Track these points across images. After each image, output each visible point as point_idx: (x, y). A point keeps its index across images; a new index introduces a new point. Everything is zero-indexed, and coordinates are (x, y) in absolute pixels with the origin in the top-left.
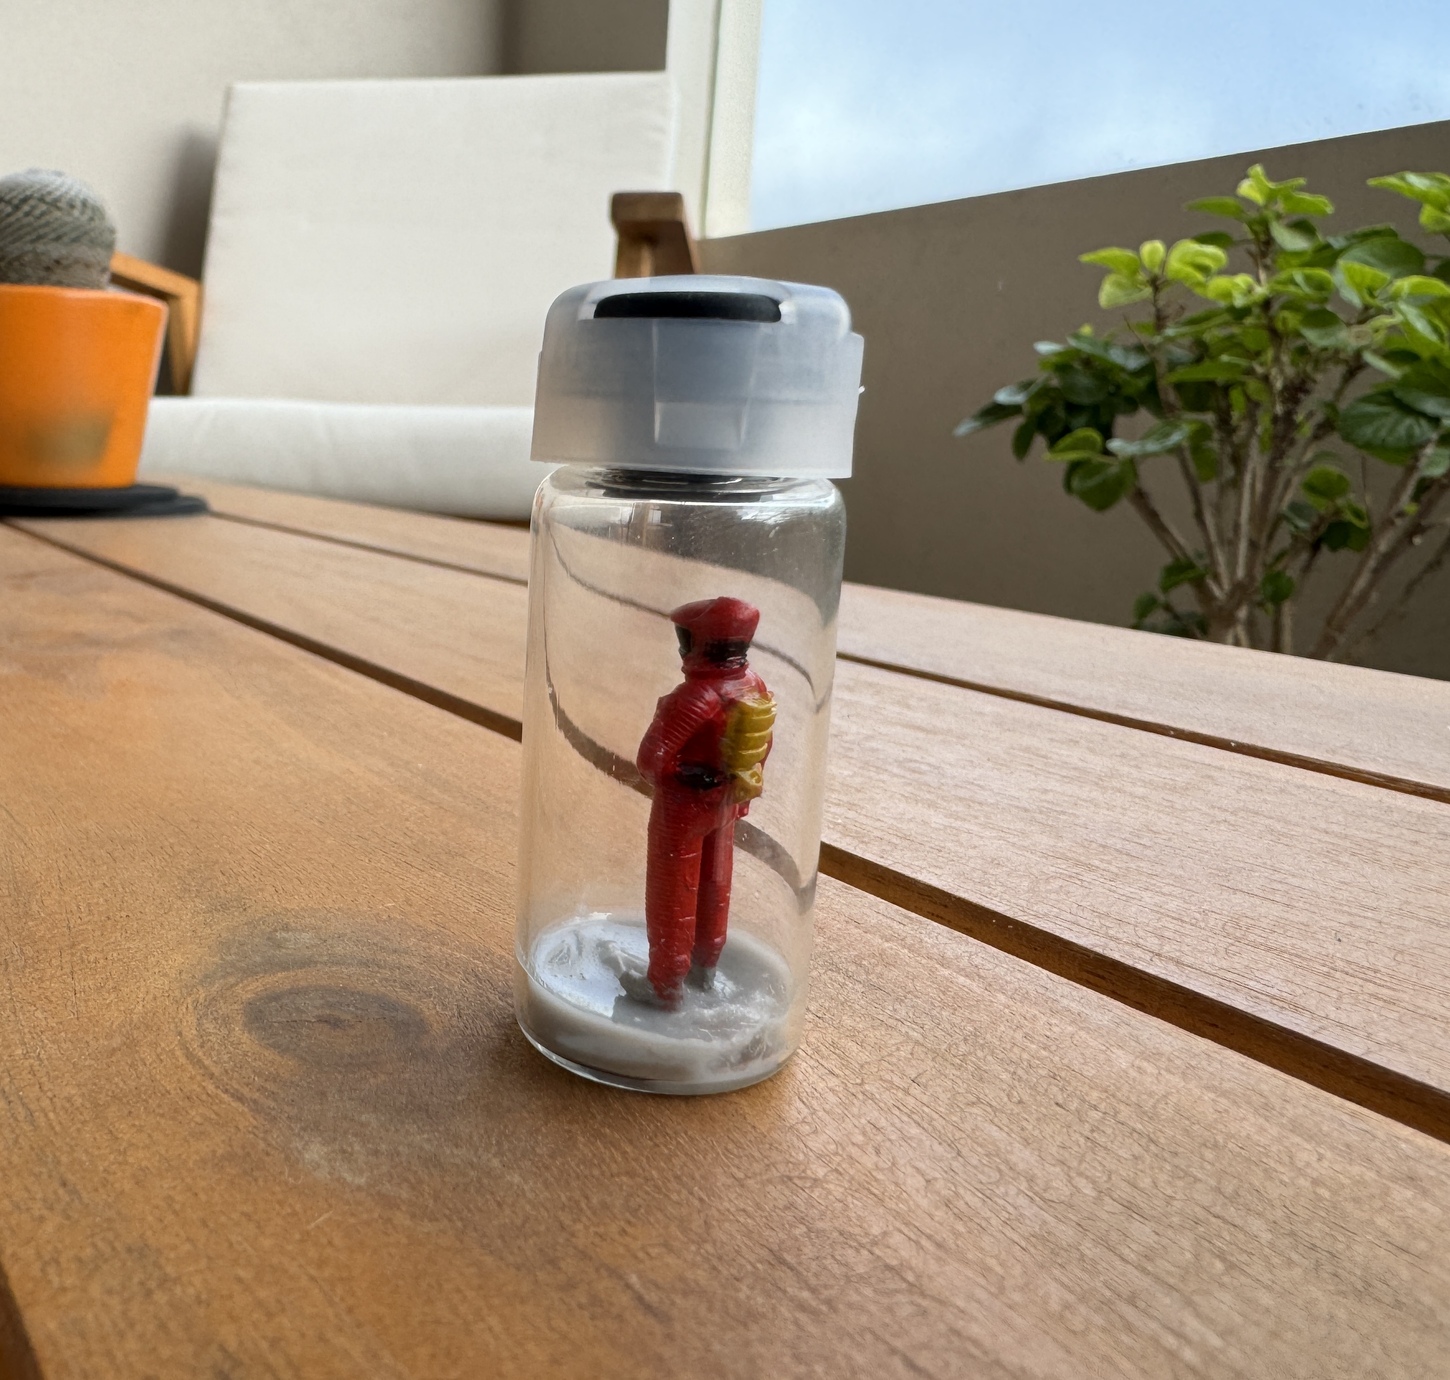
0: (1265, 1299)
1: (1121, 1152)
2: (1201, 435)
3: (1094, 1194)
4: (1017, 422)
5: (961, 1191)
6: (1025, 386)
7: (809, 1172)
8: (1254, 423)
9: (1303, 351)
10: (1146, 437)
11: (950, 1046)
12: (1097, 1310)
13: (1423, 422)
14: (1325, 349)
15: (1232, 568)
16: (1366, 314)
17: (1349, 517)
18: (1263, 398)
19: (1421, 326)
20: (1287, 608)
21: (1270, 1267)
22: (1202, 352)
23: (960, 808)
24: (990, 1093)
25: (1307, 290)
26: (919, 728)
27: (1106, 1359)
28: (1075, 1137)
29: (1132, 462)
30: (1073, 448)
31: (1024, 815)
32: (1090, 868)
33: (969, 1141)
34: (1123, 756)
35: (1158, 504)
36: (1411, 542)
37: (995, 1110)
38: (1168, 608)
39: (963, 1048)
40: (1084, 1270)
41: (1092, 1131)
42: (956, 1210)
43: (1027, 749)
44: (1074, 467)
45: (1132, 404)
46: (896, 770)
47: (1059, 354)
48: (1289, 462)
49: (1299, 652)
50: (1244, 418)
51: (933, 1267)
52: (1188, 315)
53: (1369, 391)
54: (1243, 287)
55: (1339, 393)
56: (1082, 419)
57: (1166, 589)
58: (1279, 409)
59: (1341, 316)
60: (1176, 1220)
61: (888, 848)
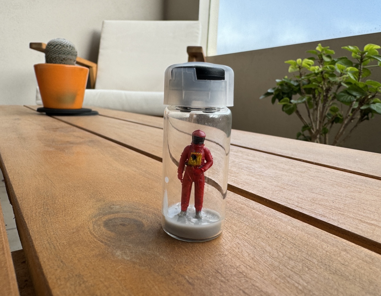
0: (316, 275)
1: (288, 247)
2: (310, 99)
3: (283, 255)
4: (272, 96)
5: (256, 256)
6: (274, 89)
7: (224, 253)
8: (320, 97)
9: (329, 82)
10: (298, 99)
11: (254, 226)
12: (282, 279)
13: (353, 97)
14: (333, 82)
15: (316, 126)
16: (341, 75)
17: (339, 116)
18: (322, 92)
19: (352, 77)
20: (327, 135)
21: (317, 269)
22: (309, 82)
23: (258, 177)
24: (262, 235)
25: (330, 69)
26: (251, 160)
27: (283, 289)
28: (279, 244)
29: (296, 105)
30: (284, 101)
31: (271, 178)
32: (285, 189)
33: (258, 246)
34: (292, 166)
35: (301, 114)
36: (351, 122)
37: (263, 239)
38: (303, 135)
39: (257, 227)
40: (280, 271)
41: (283, 243)
42: (254, 260)
43: (273, 164)
44: (284, 106)
45: (296, 93)
46: (245, 169)
47: (281, 82)
48: (327, 105)
49: (330, 144)
50: (318, 96)
51: (249, 272)
52: (306, 74)
53: (342, 90)
54: (317, 69)
55: (337, 91)
56: (286, 96)
57: (303, 131)
58: (325, 94)
59: (337, 75)
60: (299, 260)
61: (243, 185)
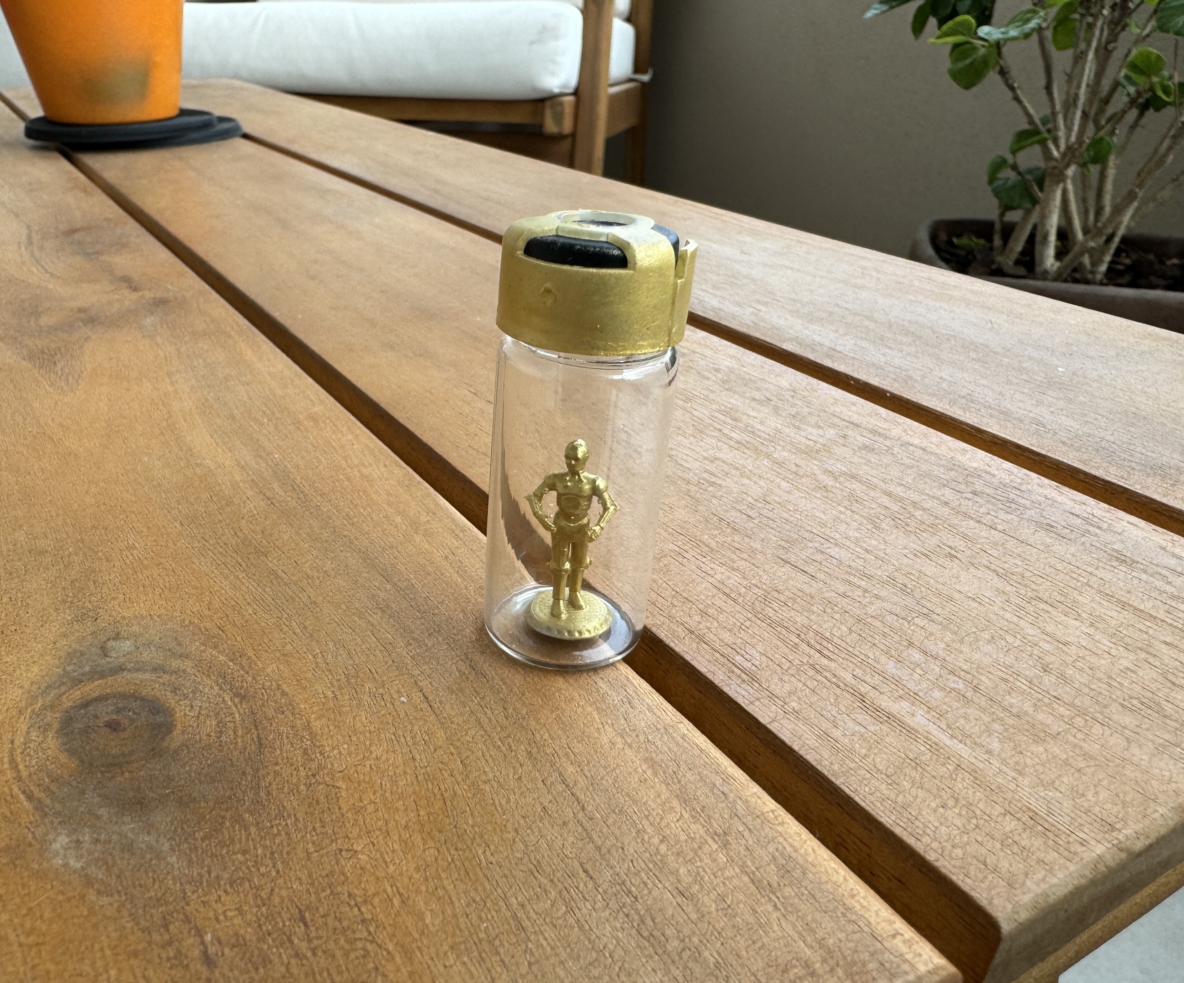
4: (917, 4)
10: (1011, 23)
15: (1068, 133)
17: (1159, 93)
29: (998, 45)
30: (952, 32)
38: (1014, 167)
57: (1014, 152)
